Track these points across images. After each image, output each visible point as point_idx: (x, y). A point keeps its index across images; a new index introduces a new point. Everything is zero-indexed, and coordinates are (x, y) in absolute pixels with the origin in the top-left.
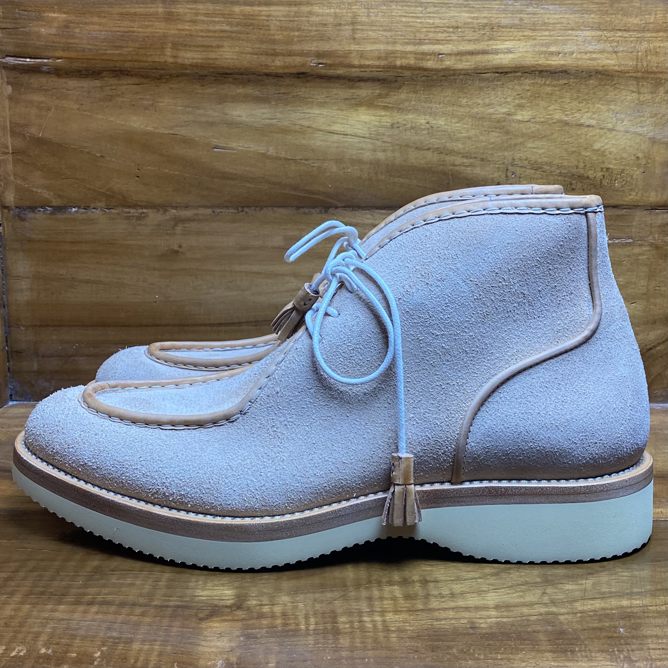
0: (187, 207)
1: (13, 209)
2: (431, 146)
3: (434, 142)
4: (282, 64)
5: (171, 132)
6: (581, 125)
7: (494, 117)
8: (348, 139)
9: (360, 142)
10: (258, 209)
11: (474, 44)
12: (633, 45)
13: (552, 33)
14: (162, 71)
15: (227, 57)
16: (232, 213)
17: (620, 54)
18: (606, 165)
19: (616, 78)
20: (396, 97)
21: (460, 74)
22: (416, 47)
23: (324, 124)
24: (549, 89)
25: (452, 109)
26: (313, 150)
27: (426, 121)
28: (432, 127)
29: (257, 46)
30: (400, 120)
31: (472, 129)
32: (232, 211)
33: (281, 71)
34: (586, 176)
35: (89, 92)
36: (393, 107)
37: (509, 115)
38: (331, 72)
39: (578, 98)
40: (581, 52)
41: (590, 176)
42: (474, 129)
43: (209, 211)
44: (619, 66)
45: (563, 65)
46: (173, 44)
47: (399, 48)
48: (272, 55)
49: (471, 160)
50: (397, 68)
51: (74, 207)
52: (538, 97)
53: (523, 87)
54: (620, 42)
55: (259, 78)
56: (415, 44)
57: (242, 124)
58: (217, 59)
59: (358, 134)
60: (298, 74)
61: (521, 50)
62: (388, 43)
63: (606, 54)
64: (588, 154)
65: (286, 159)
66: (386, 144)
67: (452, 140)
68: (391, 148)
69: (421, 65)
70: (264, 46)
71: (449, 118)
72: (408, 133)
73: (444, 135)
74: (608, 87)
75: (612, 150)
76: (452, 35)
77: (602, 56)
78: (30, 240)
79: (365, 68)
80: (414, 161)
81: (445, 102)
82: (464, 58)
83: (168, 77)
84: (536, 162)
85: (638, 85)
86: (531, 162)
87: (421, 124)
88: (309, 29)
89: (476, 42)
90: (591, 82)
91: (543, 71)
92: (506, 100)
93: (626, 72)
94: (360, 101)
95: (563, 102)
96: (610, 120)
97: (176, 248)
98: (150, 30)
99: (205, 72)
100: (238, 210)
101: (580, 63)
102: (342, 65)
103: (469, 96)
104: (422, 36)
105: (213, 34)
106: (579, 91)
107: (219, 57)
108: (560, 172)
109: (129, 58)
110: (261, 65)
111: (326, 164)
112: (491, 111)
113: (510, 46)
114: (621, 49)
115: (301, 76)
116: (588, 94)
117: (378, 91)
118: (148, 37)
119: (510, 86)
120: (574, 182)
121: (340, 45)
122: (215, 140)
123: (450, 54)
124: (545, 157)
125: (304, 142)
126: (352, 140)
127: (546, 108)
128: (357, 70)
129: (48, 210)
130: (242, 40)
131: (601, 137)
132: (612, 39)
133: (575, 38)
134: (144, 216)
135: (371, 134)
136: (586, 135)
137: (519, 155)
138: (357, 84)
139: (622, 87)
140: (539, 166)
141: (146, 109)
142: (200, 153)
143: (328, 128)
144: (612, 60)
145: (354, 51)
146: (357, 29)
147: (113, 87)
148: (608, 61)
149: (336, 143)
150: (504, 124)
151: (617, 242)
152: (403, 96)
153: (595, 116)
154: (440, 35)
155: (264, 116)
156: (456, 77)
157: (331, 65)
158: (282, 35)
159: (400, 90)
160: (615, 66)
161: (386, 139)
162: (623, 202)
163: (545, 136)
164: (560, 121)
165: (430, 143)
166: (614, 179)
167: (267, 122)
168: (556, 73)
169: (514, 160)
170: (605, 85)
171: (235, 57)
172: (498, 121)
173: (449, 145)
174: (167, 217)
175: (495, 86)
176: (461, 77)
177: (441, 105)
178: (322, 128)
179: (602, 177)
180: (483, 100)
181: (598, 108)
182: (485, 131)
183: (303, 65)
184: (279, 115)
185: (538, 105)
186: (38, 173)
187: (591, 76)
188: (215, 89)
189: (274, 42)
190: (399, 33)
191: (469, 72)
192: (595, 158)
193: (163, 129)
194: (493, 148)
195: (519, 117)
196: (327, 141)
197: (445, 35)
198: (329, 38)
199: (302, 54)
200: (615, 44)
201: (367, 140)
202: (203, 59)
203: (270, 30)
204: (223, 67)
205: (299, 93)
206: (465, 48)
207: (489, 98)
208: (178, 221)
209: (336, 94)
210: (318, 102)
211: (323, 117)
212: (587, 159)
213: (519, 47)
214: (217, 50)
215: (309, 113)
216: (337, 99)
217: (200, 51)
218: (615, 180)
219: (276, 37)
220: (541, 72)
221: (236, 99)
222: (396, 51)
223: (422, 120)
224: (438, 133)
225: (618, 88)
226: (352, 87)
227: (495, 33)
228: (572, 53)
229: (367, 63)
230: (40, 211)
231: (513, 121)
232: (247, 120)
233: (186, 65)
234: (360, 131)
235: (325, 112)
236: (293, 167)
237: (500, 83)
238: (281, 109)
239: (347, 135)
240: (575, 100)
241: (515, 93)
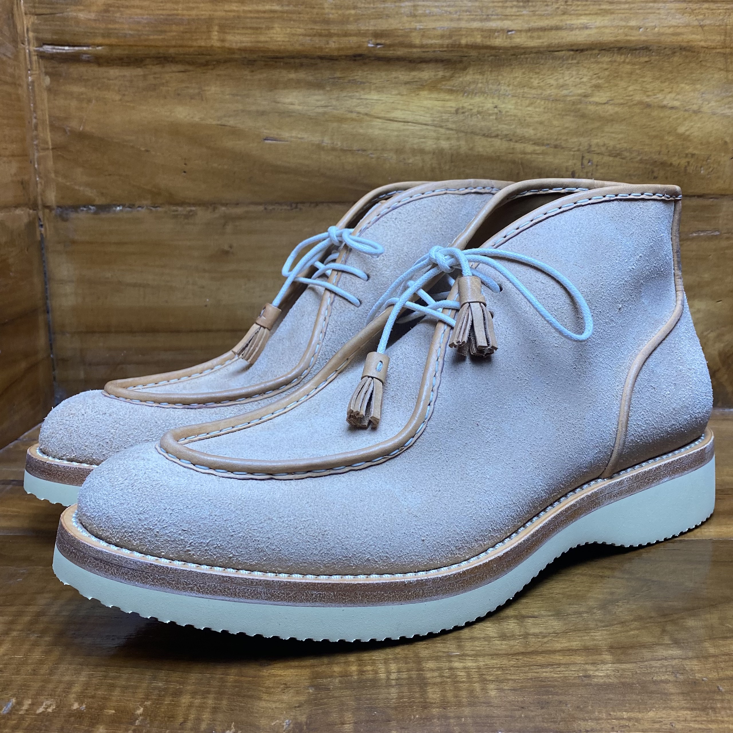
0: (237, 204)
1: (54, 209)
2: (499, 132)
3: (504, 128)
4: (337, 46)
5: (219, 123)
6: (664, 107)
7: (569, 99)
8: (410, 127)
9: (421, 130)
10: (313, 205)
11: (547, 19)
12: (721, 17)
13: (632, 6)
14: (208, 57)
15: (279, 39)
16: (285, 210)
17: (705, 28)
18: (691, 150)
19: (702, 55)
20: (461, 79)
21: (531, 52)
22: (483, 23)
23: (382, 111)
24: (628, 68)
25: (522, 91)
26: (371, 140)
27: (494, 105)
28: (500, 111)
29: (310, 26)
30: (465, 105)
31: (544, 112)
32: (286, 207)
33: (336, 53)
34: (669, 163)
35: (131, 81)
36: (458, 91)
37: (586, 96)
38: (390, 53)
39: (661, 76)
40: (664, 27)
41: (674, 163)
42: (547, 113)
43: (261, 208)
44: (705, 41)
45: (644, 41)
46: (219, 26)
47: (463, 24)
48: (326, 36)
49: (544, 148)
50: (462, 47)
51: (119, 206)
52: (617, 76)
53: (600, 65)
54: (707, 15)
55: (313, 61)
56: (481, 20)
57: (294, 112)
58: (267, 42)
59: (420, 121)
60: (355, 56)
61: (598, 24)
62: (452, 20)
63: (690, 29)
64: (671, 139)
65: (342, 150)
66: (451, 132)
67: (522, 126)
68: (456, 136)
69: (488, 43)
70: (317, 27)
71: (519, 101)
72: (474, 119)
73: (514, 120)
74: (693, 65)
75: (696, 134)
76: (522, 9)
77: (686, 30)
78: (74, 242)
79: (427, 48)
80: (481, 150)
81: (515, 83)
82: (535, 34)
83: (215, 63)
84: (614, 147)
85: (726, 63)
86: (609, 148)
87: (488, 109)
88: (366, 6)
89: (549, 17)
90: (676, 59)
91: (622, 48)
92: (582, 80)
93: (713, 48)
94: (422, 85)
95: (644, 82)
96: (695, 101)
97: (226, 248)
98: (194, 13)
99: (255, 56)
100: (291, 206)
101: (663, 38)
102: (402, 45)
103: (541, 77)
104: (490, 12)
105: (263, 15)
106: (661, 69)
107: (268, 39)
108: (641, 159)
109: (173, 43)
110: (316, 48)
111: (385, 155)
112: (565, 92)
113: (585, 21)
114: (708, 22)
115: (358, 58)
116: (671, 72)
117: (441, 74)
118: (193, 20)
119: (585, 65)
120: (656, 169)
121: (400, 23)
122: (265, 131)
123: (520, 31)
124: (625, 142)
125: (361, 131)
126: (412, 128)
127: (625, 89)
128: (419, 50)
129: (90, 209)
130: (294, 21)
131: (685, 119)
132: (697, 11)
133: (658, 12)
134: (192, 215)
135: (434, 121)
136: (670, 117)
137: (596, 141)
138: (420, 66)
139: (709, 65)
140: (618, 152)
141: (192, 98)
142: (251, 145)
143: (388, 115)
144: (698, 35)
145: (415, 29)
146: (418, 5)
147: (156, 76)
148: (694, 36)
149: (397, 131)
150: (579, 106)
151: (702, 234)
152: (468, 78)
153: (679, 97)
154: (509, 10)
155: (319, 103)
156: (527, 56)
157: (390, 46)
158: (337, 13)
159: (465, 72)
160: (701, 41)
161: (450, 126)
162: (709, 192)
163: (624, 119)
164: (640, 103)
165: (498, 130)
166: (699, 165)
167: (321, 110)
168: (636, 49)
169: (590, 146)
170: (690, 62)
171: (287, 39)
172: (574, 103)
173: (519, 131)
174: (216, 215)
175: (569, 66)
176: (532, 55)
177: (511, 88)
178: (380, 115)
179: (686, 164)
180: (557, 80)
181: (682, 88)
182: (559, 114)
183: (359, 47)
184: (334, 103)
185: (616, 85)
186: (79, 170)
187: (675, 53)
188: (265, 75)
189: (327, 22)
190: (464, 8)
191: (541, 49)
192: (679, 143)
193: (210, 120)
194: (568, 133)
195: (596, 99)
196: (387, 130)
197: (514, 10)
198: (388, 16)
199: (359, 34)
200: (701, 17)
201: (429, 127)
202: (251, 42)
203: (324, 9)
204: (274, 51)
205: (356, 77)
206: (536, 24)
207: (563, 78)
208: (227, 219)
209: (395, 78)
210: (376, 87)
211: (382, 103)
212: (670, 143)
213: (596, 22)
214: (267, 32)
215: (366, 99)
216: (396, 83)
217: (248, 34)
218: (701, 167)
219: (331, 16)
220: (620, 49)
221: (288, 85)
222: (461, 28)
223: (489, 104)
224: (507, 118)
225: (705, 66)
226: (413, 69)
227: (569, 7)
228: (655, 27)
229: (430, 42)
230: (83, 210)
231: (590, 103)
232: (299, 108)
233: (234, 49)
234: (422, 117)
235: (384, 97)
236: (350, 159)
237: (575, 61)
238: (336, 96)
239: (408, 122)
240: (658, 79)
241: (591, 73)
